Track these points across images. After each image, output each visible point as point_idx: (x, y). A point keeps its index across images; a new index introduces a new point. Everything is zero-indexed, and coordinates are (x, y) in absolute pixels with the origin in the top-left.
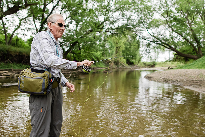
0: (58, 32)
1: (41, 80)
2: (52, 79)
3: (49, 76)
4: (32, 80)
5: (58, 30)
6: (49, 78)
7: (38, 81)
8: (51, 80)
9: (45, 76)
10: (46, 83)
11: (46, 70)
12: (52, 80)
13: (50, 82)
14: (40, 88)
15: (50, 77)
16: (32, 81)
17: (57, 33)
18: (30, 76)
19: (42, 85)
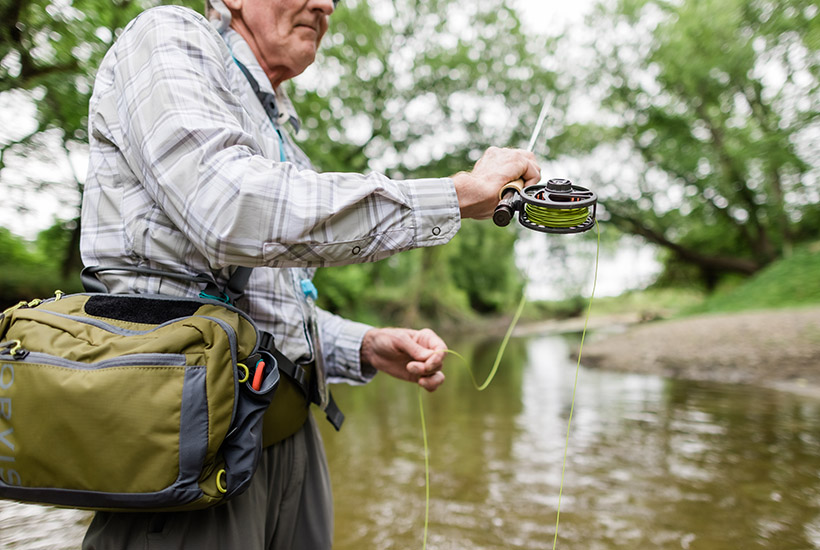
0: (283, 28)
1: (167, 377)
2: (261, 365)
3: (233, 343)
4: (85, 378)
5: (289, 12)
6: (240, 358)
7: (140, 387)
8: (252, 370)
9: (199, 341)
10: (210, 401)
11: (211, 299)
12: (265, 375)
13: (244, 392)
14: (159, 449)
15: (245, 350)
16: (88, 385)
17: (278, 32)
18: (65, 345)
19: (174, 419)
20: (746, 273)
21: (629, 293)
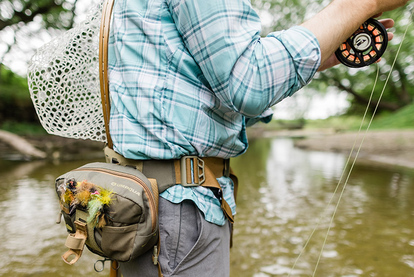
20: (392, 110)
21: (330, 118)
